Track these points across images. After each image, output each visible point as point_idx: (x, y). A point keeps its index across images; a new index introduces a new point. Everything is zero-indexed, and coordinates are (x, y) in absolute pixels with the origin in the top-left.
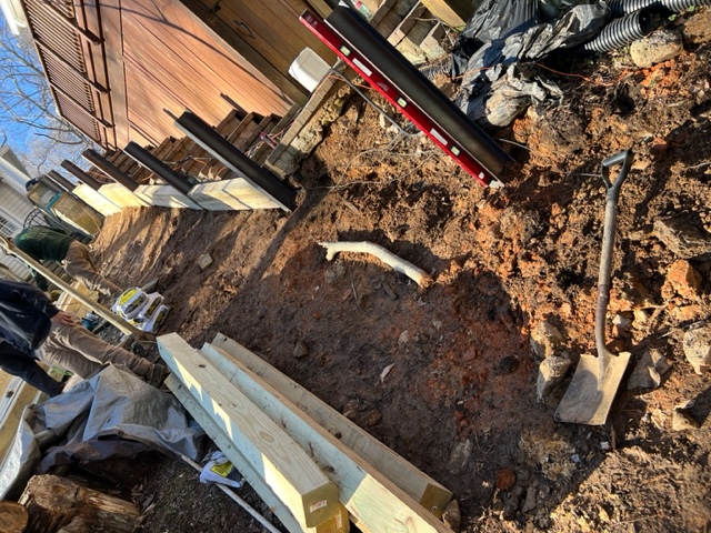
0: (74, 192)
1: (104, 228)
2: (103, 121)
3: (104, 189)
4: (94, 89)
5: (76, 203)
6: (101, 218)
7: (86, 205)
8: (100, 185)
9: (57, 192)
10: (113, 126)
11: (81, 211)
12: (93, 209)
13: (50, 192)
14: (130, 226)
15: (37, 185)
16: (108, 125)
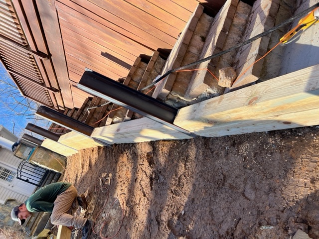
0: (42, 145)
1: (67, 166)
2: (51, 88)
3: (62, 138)
4: (37, 58)
5: (45, 152)
6: (64, 158)
7: (52, 152)
8: (59, 136)
9: (33, 147)
10: (59, 90)
11: (50, 157)
12: (57, 154)
13: (28, 148)
14: (90, 166)
15: (19, 146)
16: (56, 91)
